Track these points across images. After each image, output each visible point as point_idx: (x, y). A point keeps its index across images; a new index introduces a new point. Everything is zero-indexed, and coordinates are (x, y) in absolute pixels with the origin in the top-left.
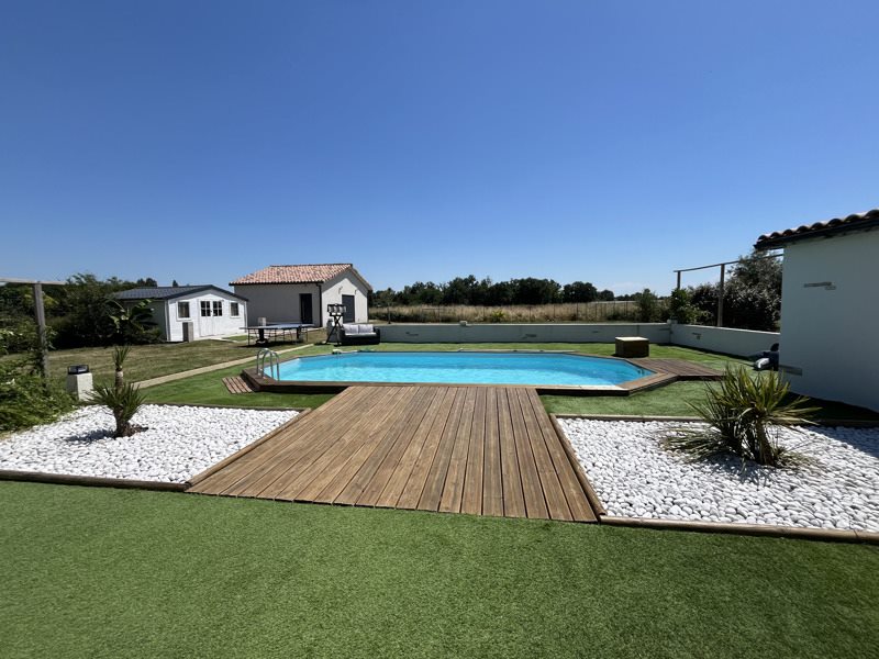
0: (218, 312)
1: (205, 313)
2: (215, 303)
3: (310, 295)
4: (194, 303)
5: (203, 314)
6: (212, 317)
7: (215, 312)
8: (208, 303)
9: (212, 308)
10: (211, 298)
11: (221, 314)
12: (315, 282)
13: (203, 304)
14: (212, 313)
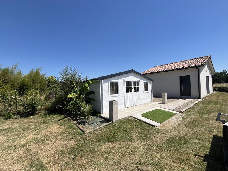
0: (137, 89)
1: (128, 90)
2: (135, 82)
3: (189, 77)
4: (121, 82)
5: (127, 91)
6: (133, 94)
7: (135, 88)
8: (131, 82)
9: (133, 86)
10: (132, 78)
11: (138, 91)
12: (195, 66)
13: (127, 82)
14: (133, 90)
